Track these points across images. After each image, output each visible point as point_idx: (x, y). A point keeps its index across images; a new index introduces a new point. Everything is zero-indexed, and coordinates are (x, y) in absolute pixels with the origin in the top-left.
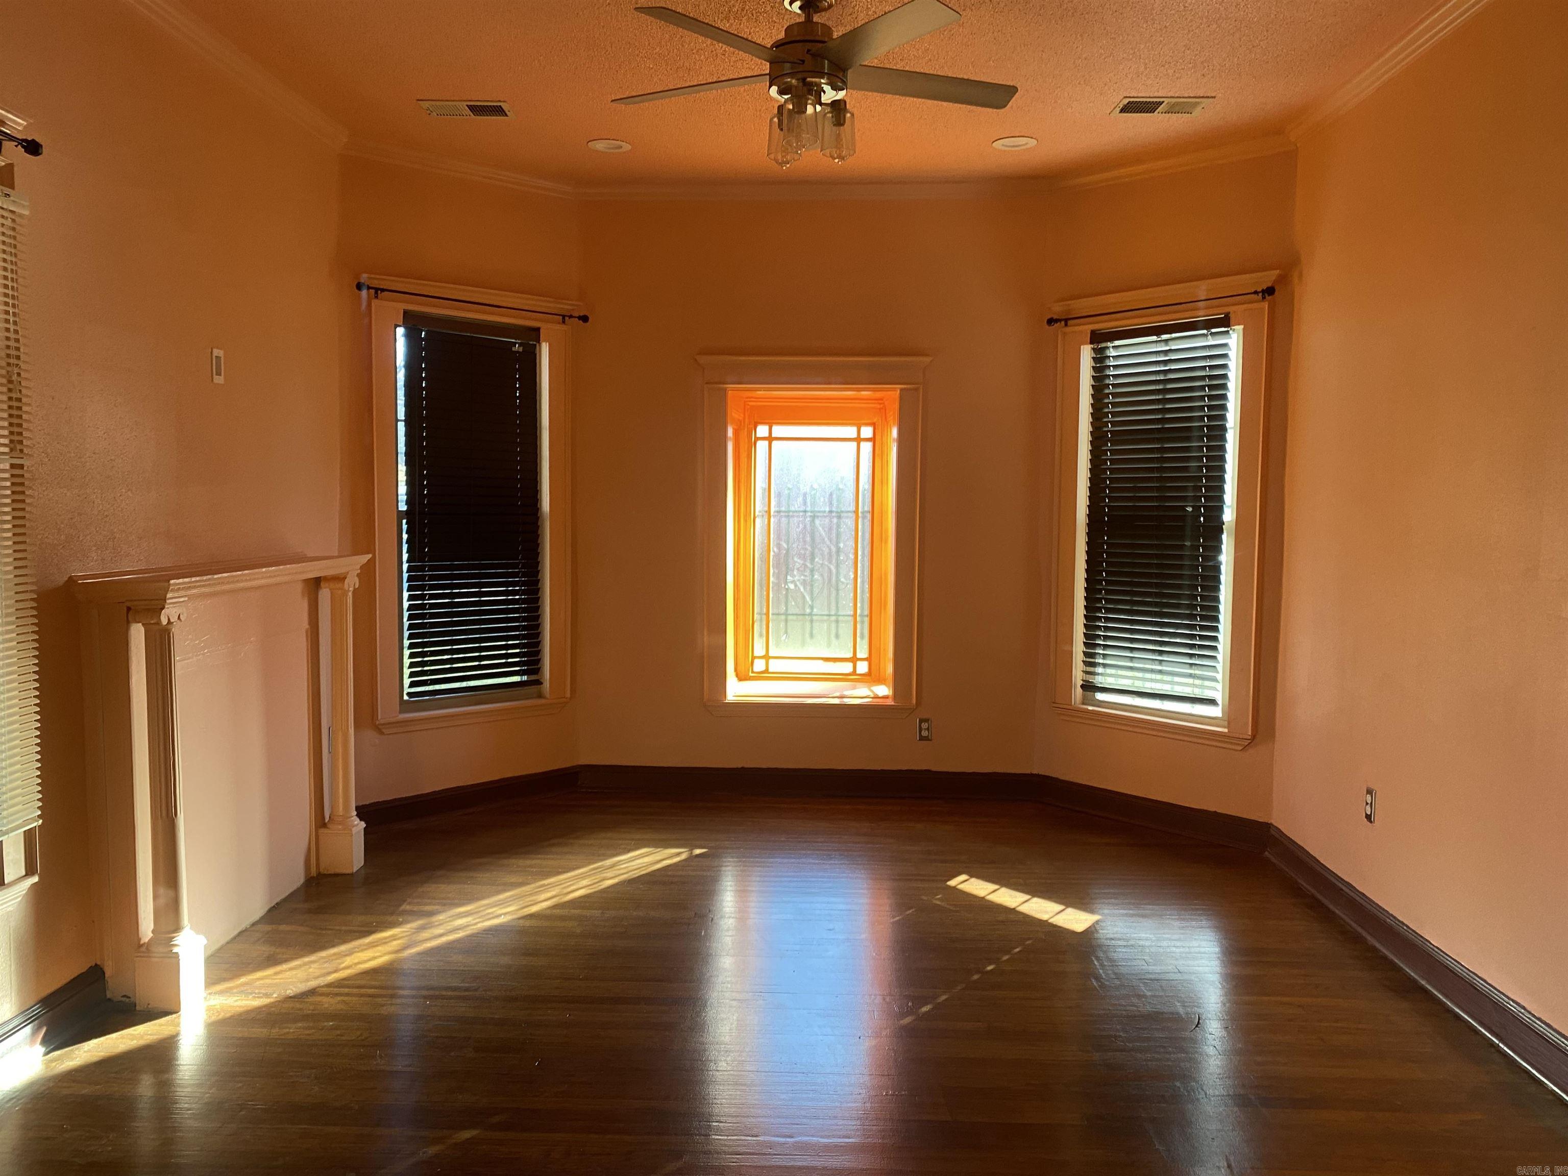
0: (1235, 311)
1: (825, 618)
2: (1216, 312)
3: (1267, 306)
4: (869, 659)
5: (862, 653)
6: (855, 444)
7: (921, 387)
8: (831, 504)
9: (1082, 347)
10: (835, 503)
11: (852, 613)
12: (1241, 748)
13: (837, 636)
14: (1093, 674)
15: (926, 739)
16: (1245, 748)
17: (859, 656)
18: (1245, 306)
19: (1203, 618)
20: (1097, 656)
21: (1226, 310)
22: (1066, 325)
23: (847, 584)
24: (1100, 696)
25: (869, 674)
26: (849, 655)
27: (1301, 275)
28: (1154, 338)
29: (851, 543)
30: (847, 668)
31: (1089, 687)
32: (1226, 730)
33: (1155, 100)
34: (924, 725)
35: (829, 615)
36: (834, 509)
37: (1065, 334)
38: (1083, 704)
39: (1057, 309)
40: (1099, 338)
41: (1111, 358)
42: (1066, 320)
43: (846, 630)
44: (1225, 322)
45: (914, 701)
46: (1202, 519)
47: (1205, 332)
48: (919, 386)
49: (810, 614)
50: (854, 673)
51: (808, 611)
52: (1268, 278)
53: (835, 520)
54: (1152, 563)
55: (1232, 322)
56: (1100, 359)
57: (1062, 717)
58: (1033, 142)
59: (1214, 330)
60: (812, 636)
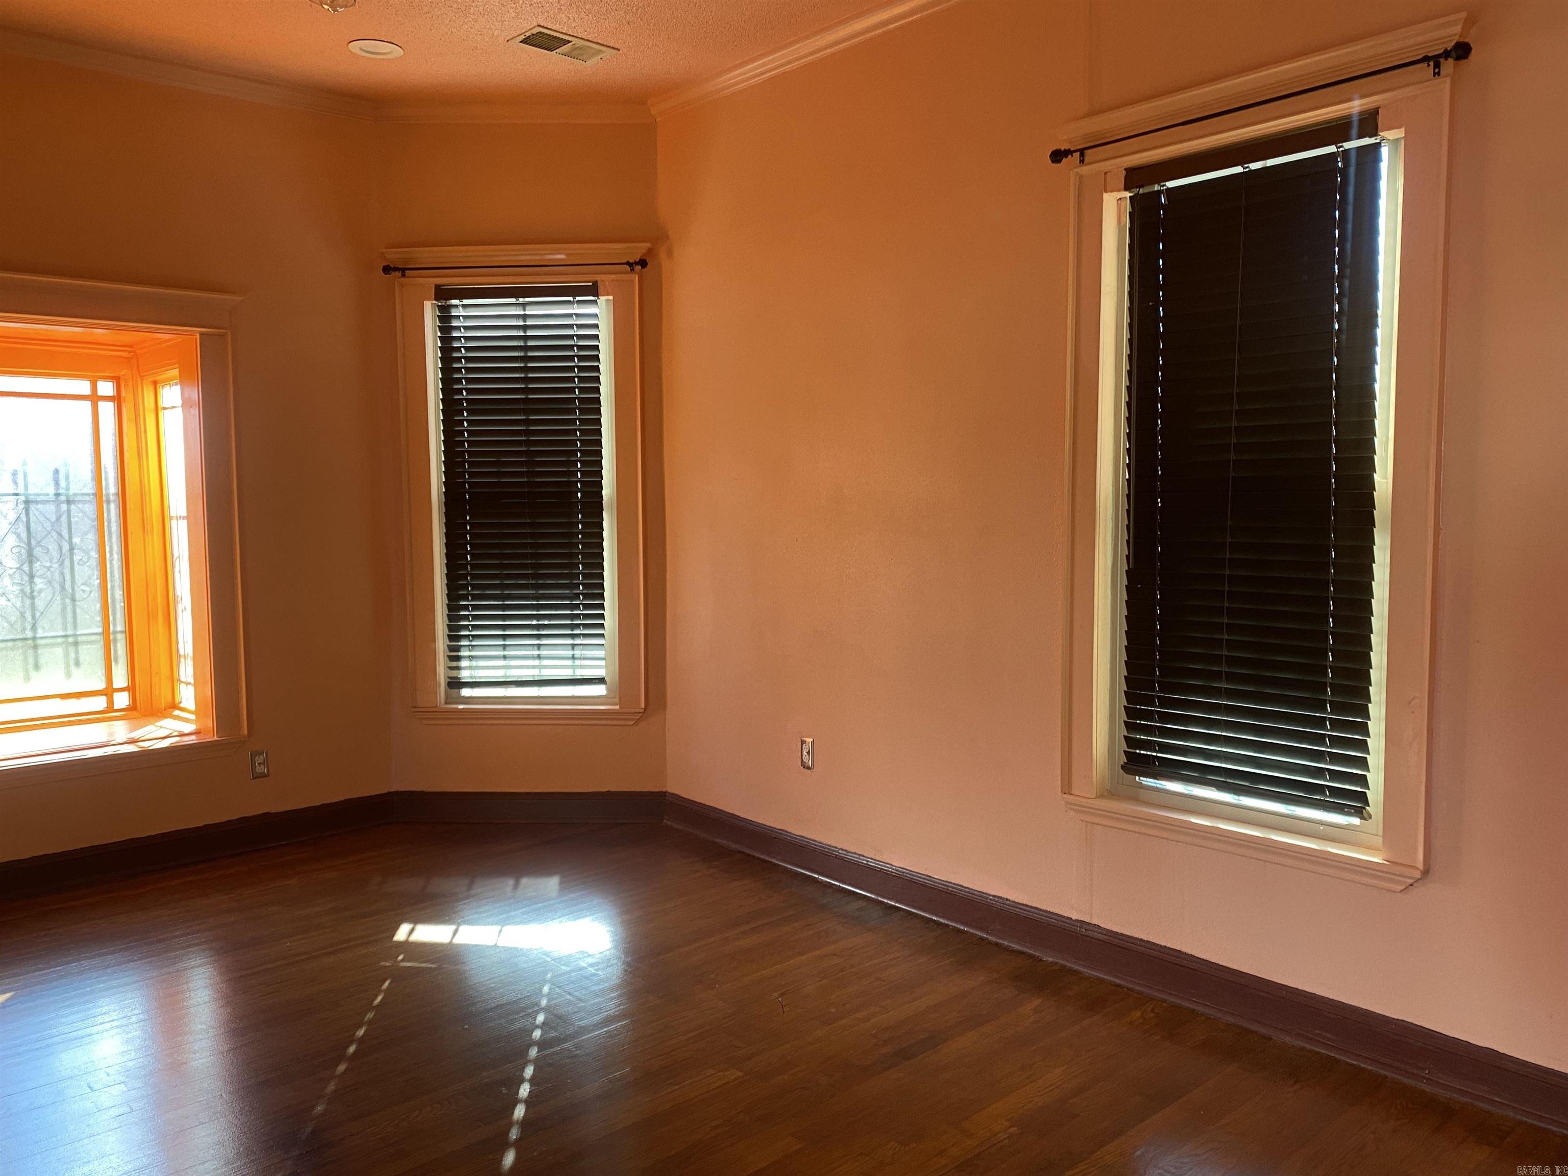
0: (604, 280)
1: (60, 640)
2: (581, 279)
3: (637, 277)
4: (131, 689)
5: (120, 679)
6: (88, 404)
7: (229, 334)
8: (57, 483)
9: (425, 302)
10: (63, 484)
11: (100, 630)
12: (632, 723)
13: (77, 664)
14: (458, 668)
15: (263, 776)
16: (637, 722)
17: (116, 685)
18: (613, 276)
19: (586, 596)
20: (462, 649)
21: (595, 279)
22: (404, 276)
23: (91, 592)
24: (466, 692)
25: (133, 708)
26: (101, 685)
27: (670, 254)
28: (513, 300)
29: (91, 538)
30: (100, 703)
31: (455, 684)
32: (617, 707)
33: (561, 36)
34: (259, 759)
35: (66, 636)
36: (61, 491)
37: (402, 285)
38: (446, 703)
39: (394, 256)
40: (443, 294)
41: (461, 318)
42: (403, 270)
43: (92, 654)
44: (593, 290)
45: (246, 732)
46: (579, 495)
47: (571, 299)
48: (227, 331)
49: (34, 638)
50: (110, 708)
51: (29, 634)
52: (638, 250)
53: (64, 507)
54: (526, 543)
55: (600, 290)
56: (445, 317)
57: (425, 722)
58: (398, 52)
59: (578, 298)
60: (37, 667)
